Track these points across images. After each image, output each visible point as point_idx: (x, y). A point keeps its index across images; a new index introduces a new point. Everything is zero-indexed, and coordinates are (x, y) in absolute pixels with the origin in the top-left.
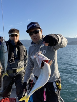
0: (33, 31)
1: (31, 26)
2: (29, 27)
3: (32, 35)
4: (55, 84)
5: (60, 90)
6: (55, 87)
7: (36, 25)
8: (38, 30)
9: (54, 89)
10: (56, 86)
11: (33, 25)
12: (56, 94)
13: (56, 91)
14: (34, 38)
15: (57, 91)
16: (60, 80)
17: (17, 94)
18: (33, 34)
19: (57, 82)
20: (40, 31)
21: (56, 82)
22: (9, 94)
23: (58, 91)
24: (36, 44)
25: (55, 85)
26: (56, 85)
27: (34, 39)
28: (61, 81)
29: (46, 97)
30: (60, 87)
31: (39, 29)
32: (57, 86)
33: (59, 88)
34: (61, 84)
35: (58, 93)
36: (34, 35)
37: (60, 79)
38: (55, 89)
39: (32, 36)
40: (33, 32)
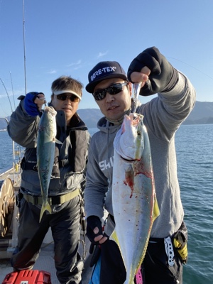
0: (104, 86)
1: (99, 72)
2: (93, 78)
3: (102, 99)
4: (169, 242)
5: (182, 261)
6: (171, 253)
7: (113, 68)
8: (120, 84)
9: (167, 258)
10: (172, 250)
11: (104, 69)
12: (172, 274)
13: (172, 263)
14: (109, 106)
15: (174, 265)
16: (185, 233)
17: (56, 262)
18: (105, 96)
19: (177, 239)
20: (126, 87)
21: (172, 238)
22: (32, 260)
23: (176, 266)
24: (113, 125)
25: (169, 246)
26: (171, 246)
27: (109, 109)
28: (186, 237)
29: (143, 280)
30: (184, 253)
31: (124, 82)
32: (176, 250)
33: (181, 255)
34: (186, 246)
35: (178, 270)
36: (109, 97)
37: (185, 230)
38: (169, 259)
39: (102, 102)
40: (104, 90)
